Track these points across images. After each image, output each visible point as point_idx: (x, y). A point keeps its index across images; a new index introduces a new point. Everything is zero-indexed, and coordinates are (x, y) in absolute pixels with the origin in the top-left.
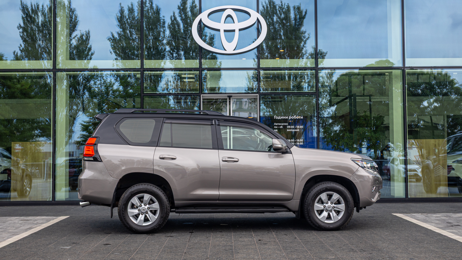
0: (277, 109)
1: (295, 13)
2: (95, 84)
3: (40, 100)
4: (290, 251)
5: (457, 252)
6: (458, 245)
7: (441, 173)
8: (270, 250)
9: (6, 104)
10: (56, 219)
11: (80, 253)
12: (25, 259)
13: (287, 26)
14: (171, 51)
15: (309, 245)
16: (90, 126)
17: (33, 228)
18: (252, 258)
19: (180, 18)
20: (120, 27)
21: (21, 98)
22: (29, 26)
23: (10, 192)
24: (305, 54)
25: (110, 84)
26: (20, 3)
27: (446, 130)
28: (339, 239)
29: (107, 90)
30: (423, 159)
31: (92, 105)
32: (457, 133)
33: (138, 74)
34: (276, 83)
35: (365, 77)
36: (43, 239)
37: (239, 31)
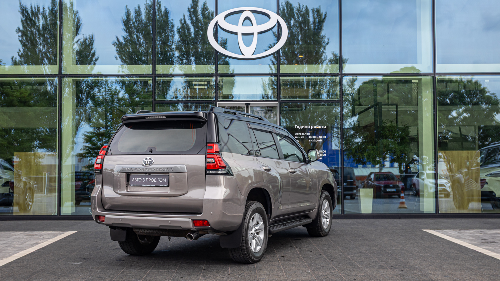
0: (294, 120)
1: (313, 16)
2: (99, 91)
3: (40, 108)
4: (316, 267)
5: (494, 269)
6: (495, 262)
7: (473, 187)
8: (294, 267)
9: (3, 112)
10: (63, 234)
11: (92, 269)
12: (34, 275)
13: (306, 30)
14: (181, 57)
15: (335, 262)
16: (94, 136)
17: (40, 243)
18: (276, 275)
19: (190, 21)
20: (126, 30)
21: (19, 107)
22: (28, 30)
23: (13, 206)
24: (325, 60)
25: (115, 92)
26: (19, 5)
27: (477, 142)
28: (367, 256)
29: (112, 99)
30: (451, 173)
31: (95, 114)
32: (488, 145)
33: (150, 80)
34: (294, 91)
35: (389, 84)
36: (51, 254)
37: (258, 34)
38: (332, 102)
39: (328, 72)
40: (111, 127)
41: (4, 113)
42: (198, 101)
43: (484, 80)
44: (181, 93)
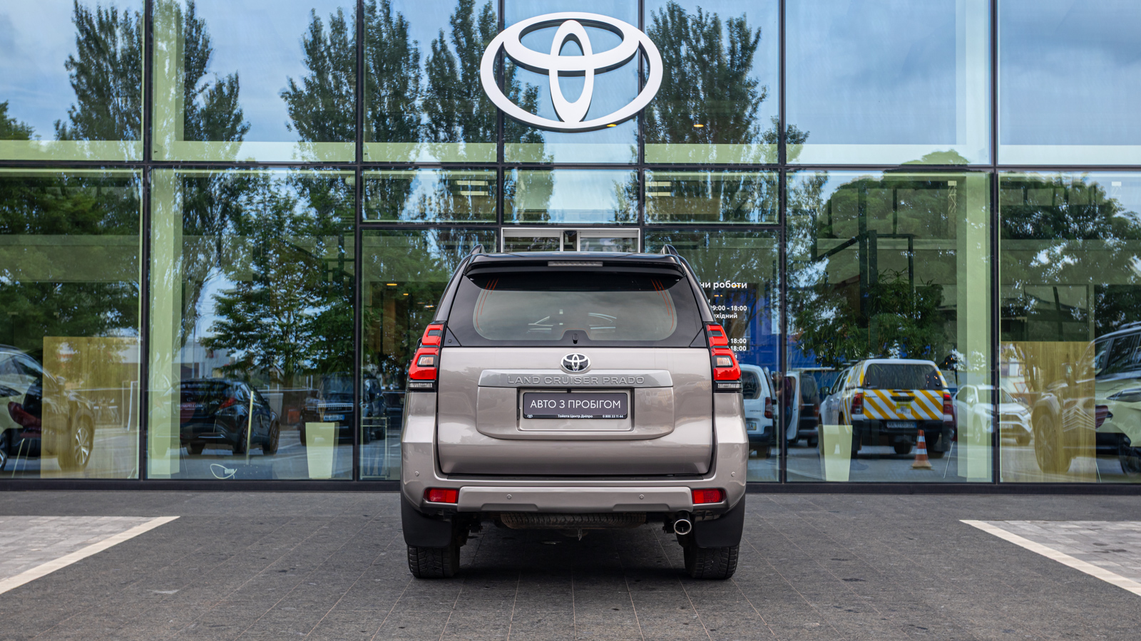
1: (731, 37)
2: (250, 201)
4: (711, 607)
6: (1121, 599)
7: (1079, 424)
8: (661, 606)
10: (145, 524)
11: (199, 605)
12: (65, 618)
13: (712, 69)
14: (434, 126)
15: (756, 594)
16: (238, 301)
17: (91, 544)
18: (618, 625)
19: (456, 46)
20: (312, 65)
21: (72, 234)
22: (92, 62)
23: (40, 458)
24: (755, 136)
25: (287, 201)
26: (73, 7)
27: (1092, 321)
28: (830, 580)
29: (279, 218)
30: (1035, 390)
31: (241, 252)
32: (1117, 328)
33: (350, 175)
34: (684, 204)
35: (899, 190)
36: (112, 570)
37: (595, 74)
38: (768, 230)
39: (763, 161)
40: (277, 282)
41: (38, 247)
42: (470, 223)
43: (1109, 182)
44: (433, 206)
